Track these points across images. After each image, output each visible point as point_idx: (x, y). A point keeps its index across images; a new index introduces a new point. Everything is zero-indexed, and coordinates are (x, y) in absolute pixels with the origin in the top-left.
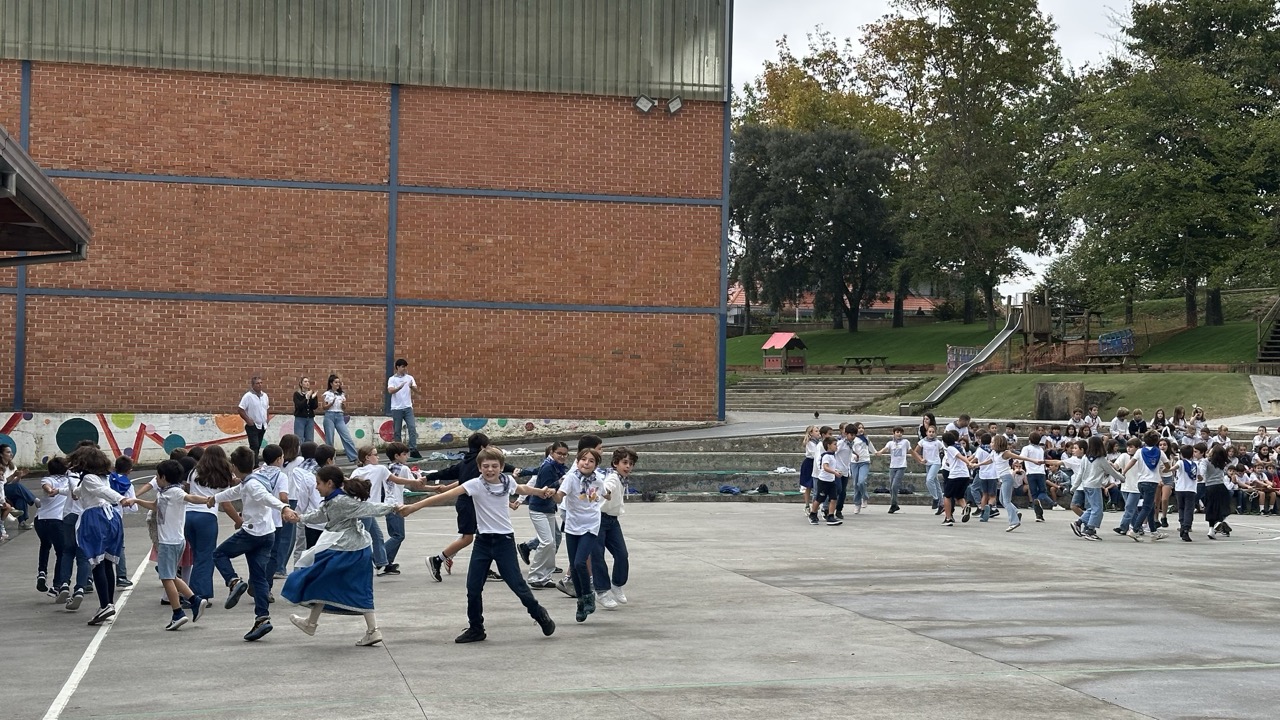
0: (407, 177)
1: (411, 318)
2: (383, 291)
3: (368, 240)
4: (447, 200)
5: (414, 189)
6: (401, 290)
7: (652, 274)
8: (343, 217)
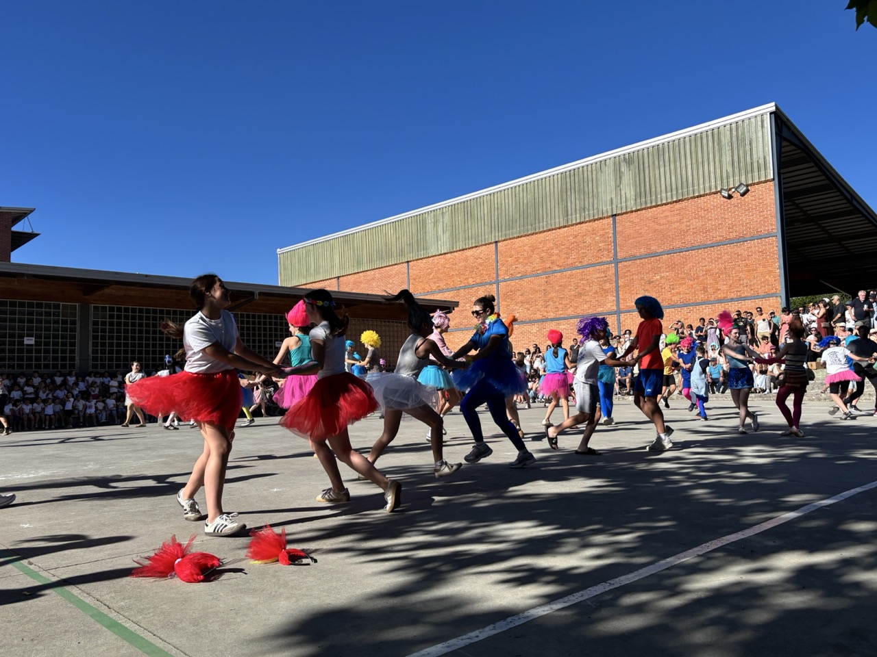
0: (621, 255)
1: (627, 319)
2: (615, 308)
3: (607, 286)
4: (638, 261)
5: (625, 260)
6: (622, 306)
7: (740, 280)
8: (598, 278)
